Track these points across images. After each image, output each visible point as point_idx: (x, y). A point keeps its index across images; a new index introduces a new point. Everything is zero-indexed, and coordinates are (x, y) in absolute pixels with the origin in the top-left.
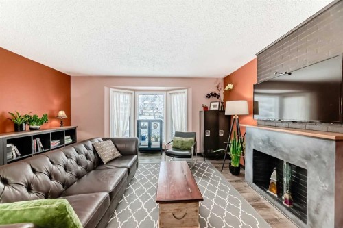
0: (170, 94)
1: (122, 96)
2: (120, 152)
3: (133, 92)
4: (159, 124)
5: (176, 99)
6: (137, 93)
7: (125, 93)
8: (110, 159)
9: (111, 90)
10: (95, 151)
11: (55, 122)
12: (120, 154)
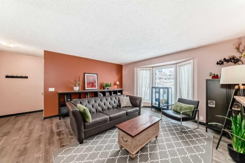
0: (180, 66)
1: (144, 72)
2: (132, 103)
3: (152, 69)
4: (166, 90)
5: (184, 70)
6: (154, 69)
7: (146, 70)
8: (125, 106)
9: (138, 69)
10: (119, 101)
11: (116, 87)
12: (131, 105)
